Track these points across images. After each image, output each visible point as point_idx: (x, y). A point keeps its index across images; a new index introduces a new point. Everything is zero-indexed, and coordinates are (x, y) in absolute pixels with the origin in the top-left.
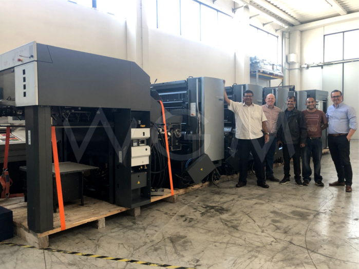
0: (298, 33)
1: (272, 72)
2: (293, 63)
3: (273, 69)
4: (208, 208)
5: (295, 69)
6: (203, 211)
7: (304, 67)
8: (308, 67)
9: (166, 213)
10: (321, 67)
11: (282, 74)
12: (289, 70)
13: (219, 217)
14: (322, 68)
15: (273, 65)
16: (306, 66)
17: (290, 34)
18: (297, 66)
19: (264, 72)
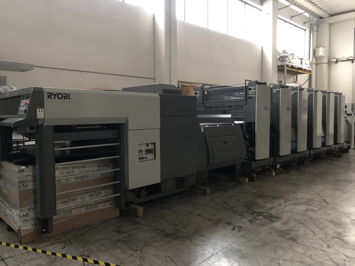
0: (327, 26)
1: (300, 66)
2: (322, 57)
3: (301, 63)
4: (255, 215)
5: (323, 63)
6: (250, 218)
7: (333, 62)
8: (337, 62)
9: (210, 220)
10: (351, 62)
11: (310, 69)
12: (317, 64)
13: (270, 226)
14: (353, 62)
15: (302, 59)
16: (335, 60)
17: (318, 27)
18: (326, 60)
19: (292, 67)
